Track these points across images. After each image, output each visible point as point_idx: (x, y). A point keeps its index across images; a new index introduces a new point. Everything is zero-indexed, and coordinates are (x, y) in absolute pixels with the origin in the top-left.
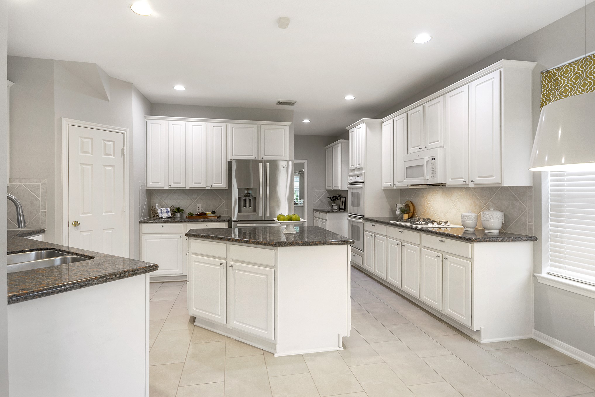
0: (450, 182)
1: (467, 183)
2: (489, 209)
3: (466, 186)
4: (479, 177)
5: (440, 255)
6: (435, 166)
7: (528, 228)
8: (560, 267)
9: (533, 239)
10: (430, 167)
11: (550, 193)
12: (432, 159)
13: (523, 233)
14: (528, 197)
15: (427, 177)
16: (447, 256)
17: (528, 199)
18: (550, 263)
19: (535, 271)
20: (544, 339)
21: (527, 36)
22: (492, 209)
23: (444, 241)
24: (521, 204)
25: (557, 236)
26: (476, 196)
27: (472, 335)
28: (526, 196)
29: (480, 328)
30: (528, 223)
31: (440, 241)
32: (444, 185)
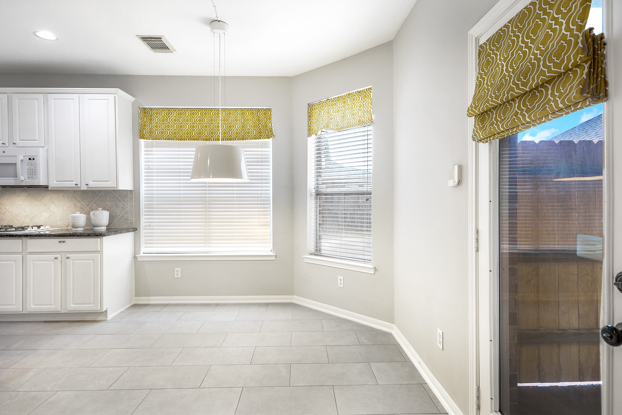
0: (53, 184)
1: (79, 185)
2: (98, 209)
3: (77, 189)
4: (93, 181)
5: (59, 256)
6: (35, 166)
7: (130, 222)
8: (151, 247)
9: (135, 230)
10: (26, 167)
11: (144, 195)
12: (30, 159)
13: (126, 226)
14: (130, 198)
15: (22, 178)
16: (68, 255)
17: (129, 200)
18: (144, 245)
19: (135, 254)
20: (143, 300)
21: (127, 75)
22: (101, 209)
23: (65, 241)
24: (124, 204)
25: (150, 226)
26: (77, 198)
27: (97, 318)
28: (128, 197)
29: (107, 308)
30: (129, 218)
31: (60, 242)
32: (47, 187)
